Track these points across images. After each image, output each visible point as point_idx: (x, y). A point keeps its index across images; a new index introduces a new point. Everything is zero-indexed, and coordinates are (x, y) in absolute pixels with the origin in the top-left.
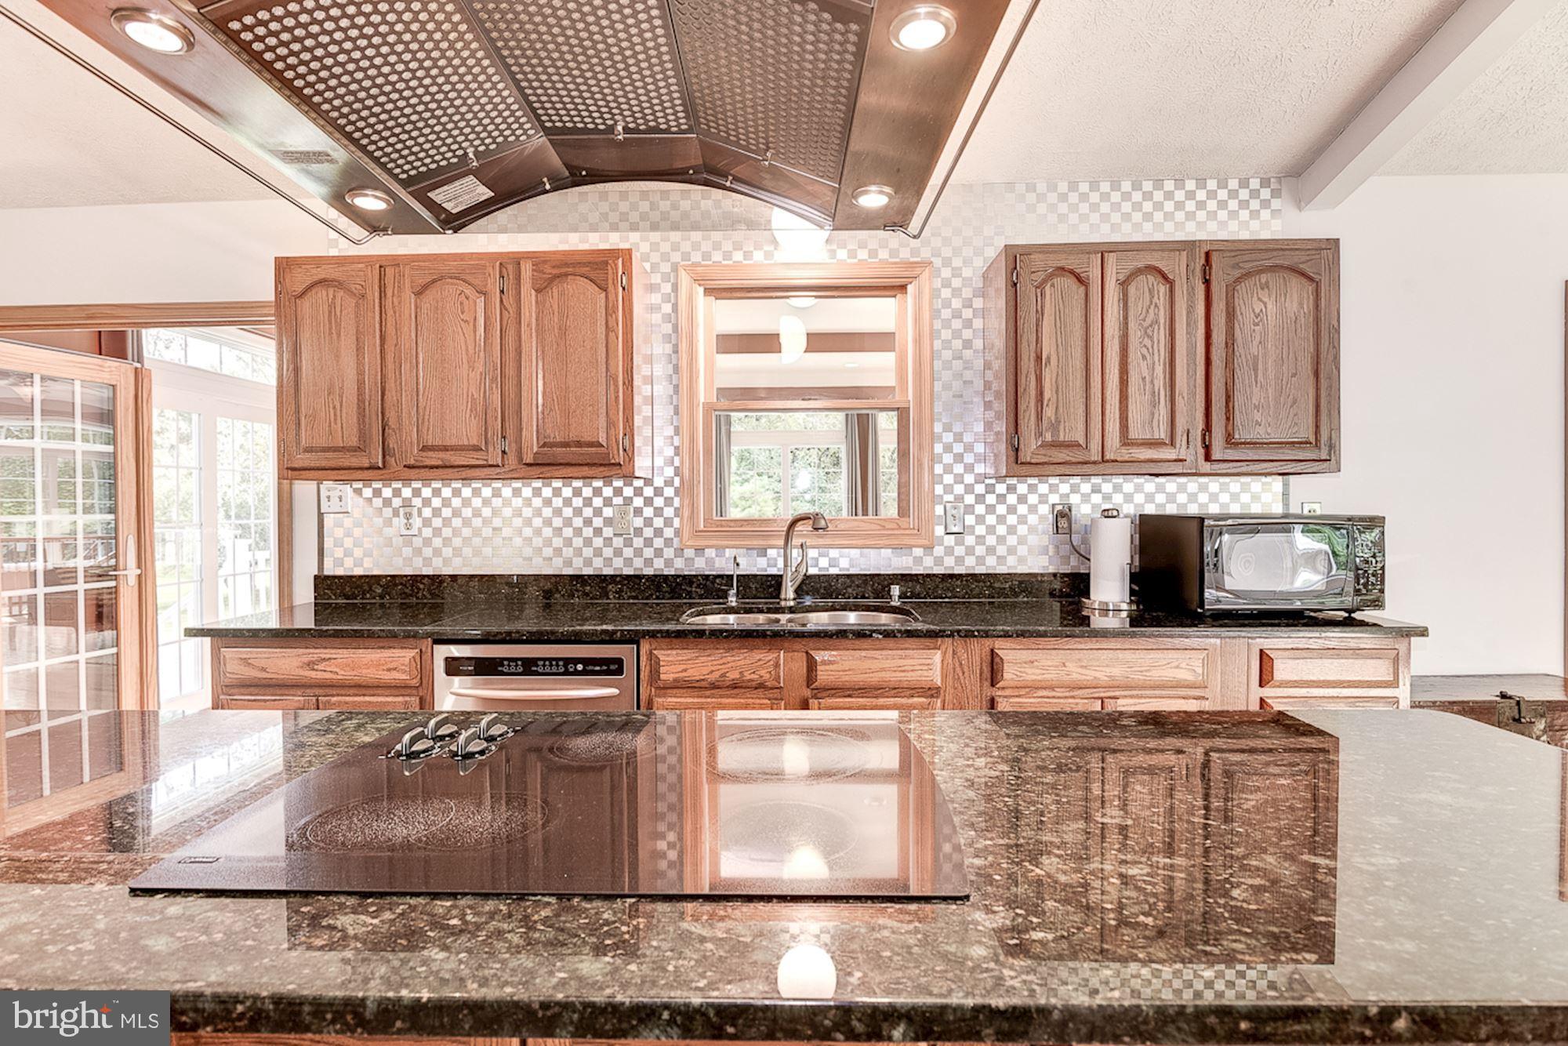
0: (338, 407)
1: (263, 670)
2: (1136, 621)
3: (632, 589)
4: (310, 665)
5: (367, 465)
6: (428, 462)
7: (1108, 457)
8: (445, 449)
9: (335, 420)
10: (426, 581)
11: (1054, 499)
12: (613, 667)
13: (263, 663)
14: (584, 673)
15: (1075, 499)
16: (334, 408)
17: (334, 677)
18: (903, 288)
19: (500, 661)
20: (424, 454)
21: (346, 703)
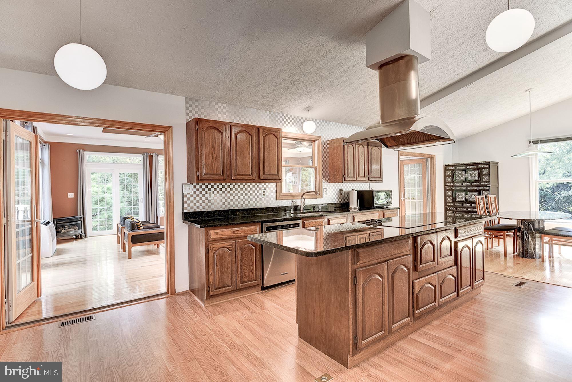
0: (215, 163)
1: (221, 235)
2: (360, 210)
3: (268, 211)
4: (234, 232)
5: (223, 179)
6: (239, 179)
7: (357, 179)
8: (242, 175)
9: (214, 166)
10: (217, 212)
11: (340, 188)
12: (298, 225)
13: (221, 233)
14: (293, 227)
15: (343, 187)
16: (214, 163)
17: (240, 235)
18: (314, 141)
19: (277, 226)
20: (237, 176)
21: (243, 241)
